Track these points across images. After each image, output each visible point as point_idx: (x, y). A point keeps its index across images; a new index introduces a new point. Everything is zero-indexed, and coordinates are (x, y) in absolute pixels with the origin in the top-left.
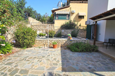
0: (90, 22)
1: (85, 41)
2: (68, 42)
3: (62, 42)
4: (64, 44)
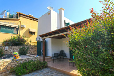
0: (39, 38)
1: (35, 58)
2: (12, 63)
3: (2, 66)
4: (6, 67)
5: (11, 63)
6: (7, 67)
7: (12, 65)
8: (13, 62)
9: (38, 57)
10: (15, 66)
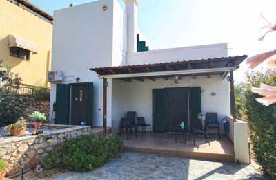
0: (63, 75)
1: (82, 130)
2: (37, 145)
3: (14, 154)
4: (22, 157)
5: (34, 143)
6: (25, 156)
7: (36, 150)
8: (39, 143)
9: (87, 128)
10: (42, 154)
